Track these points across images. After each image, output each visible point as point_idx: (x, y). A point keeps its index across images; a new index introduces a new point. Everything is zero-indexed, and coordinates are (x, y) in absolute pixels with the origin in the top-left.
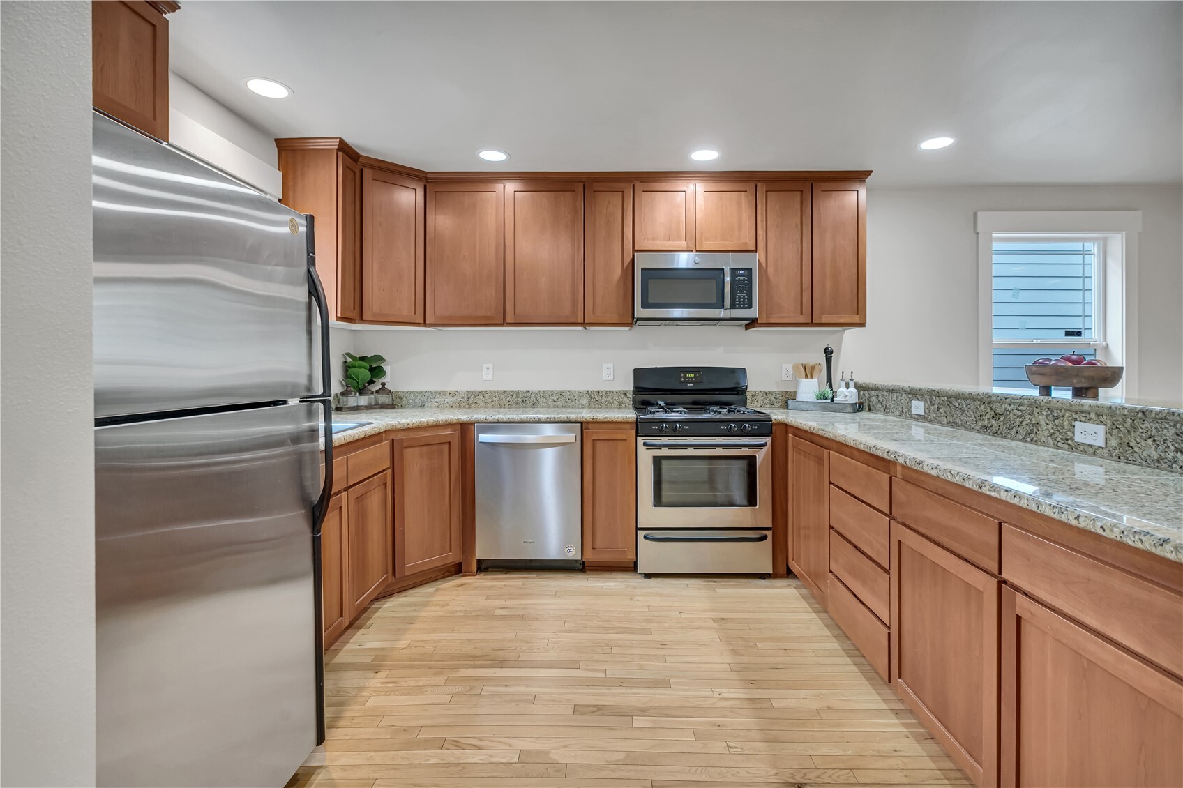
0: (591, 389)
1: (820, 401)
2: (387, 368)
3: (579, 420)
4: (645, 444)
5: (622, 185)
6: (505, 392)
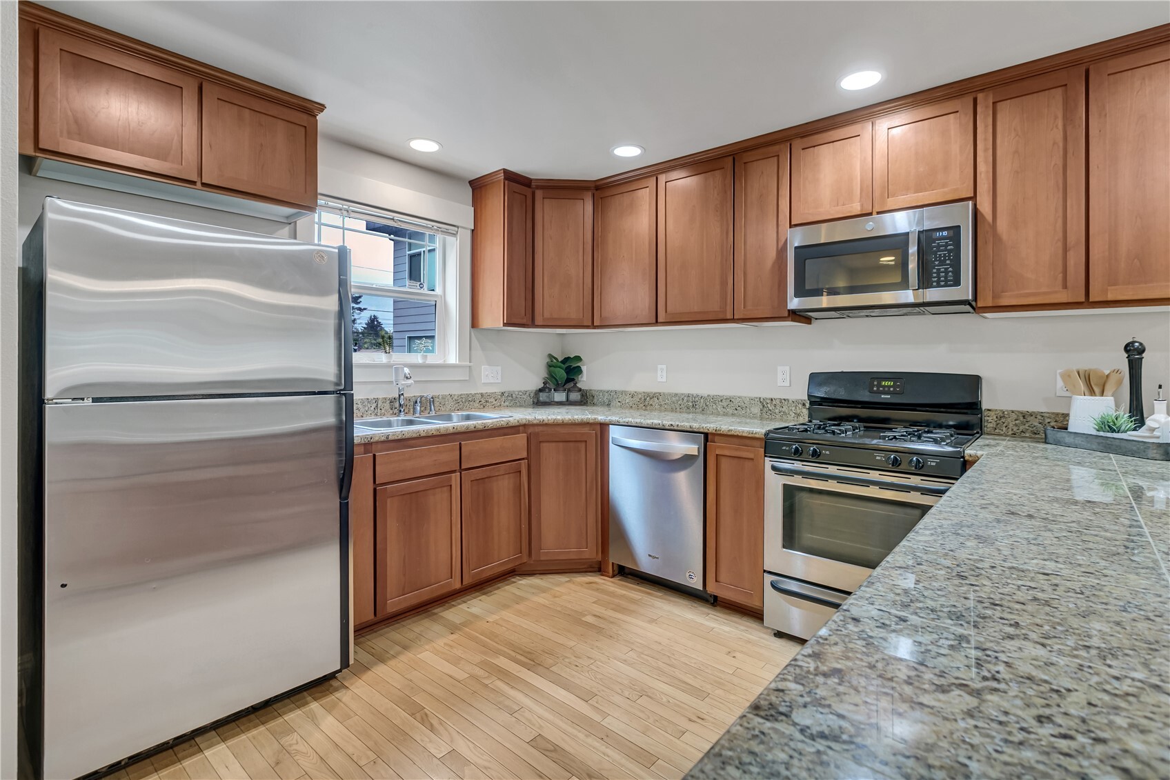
0: (763, 395)
1: (1102, 434)
2: (584, 368)
3: (701, 430)
4: (774, 468)
5: (776, 148)
6: (676, 395)
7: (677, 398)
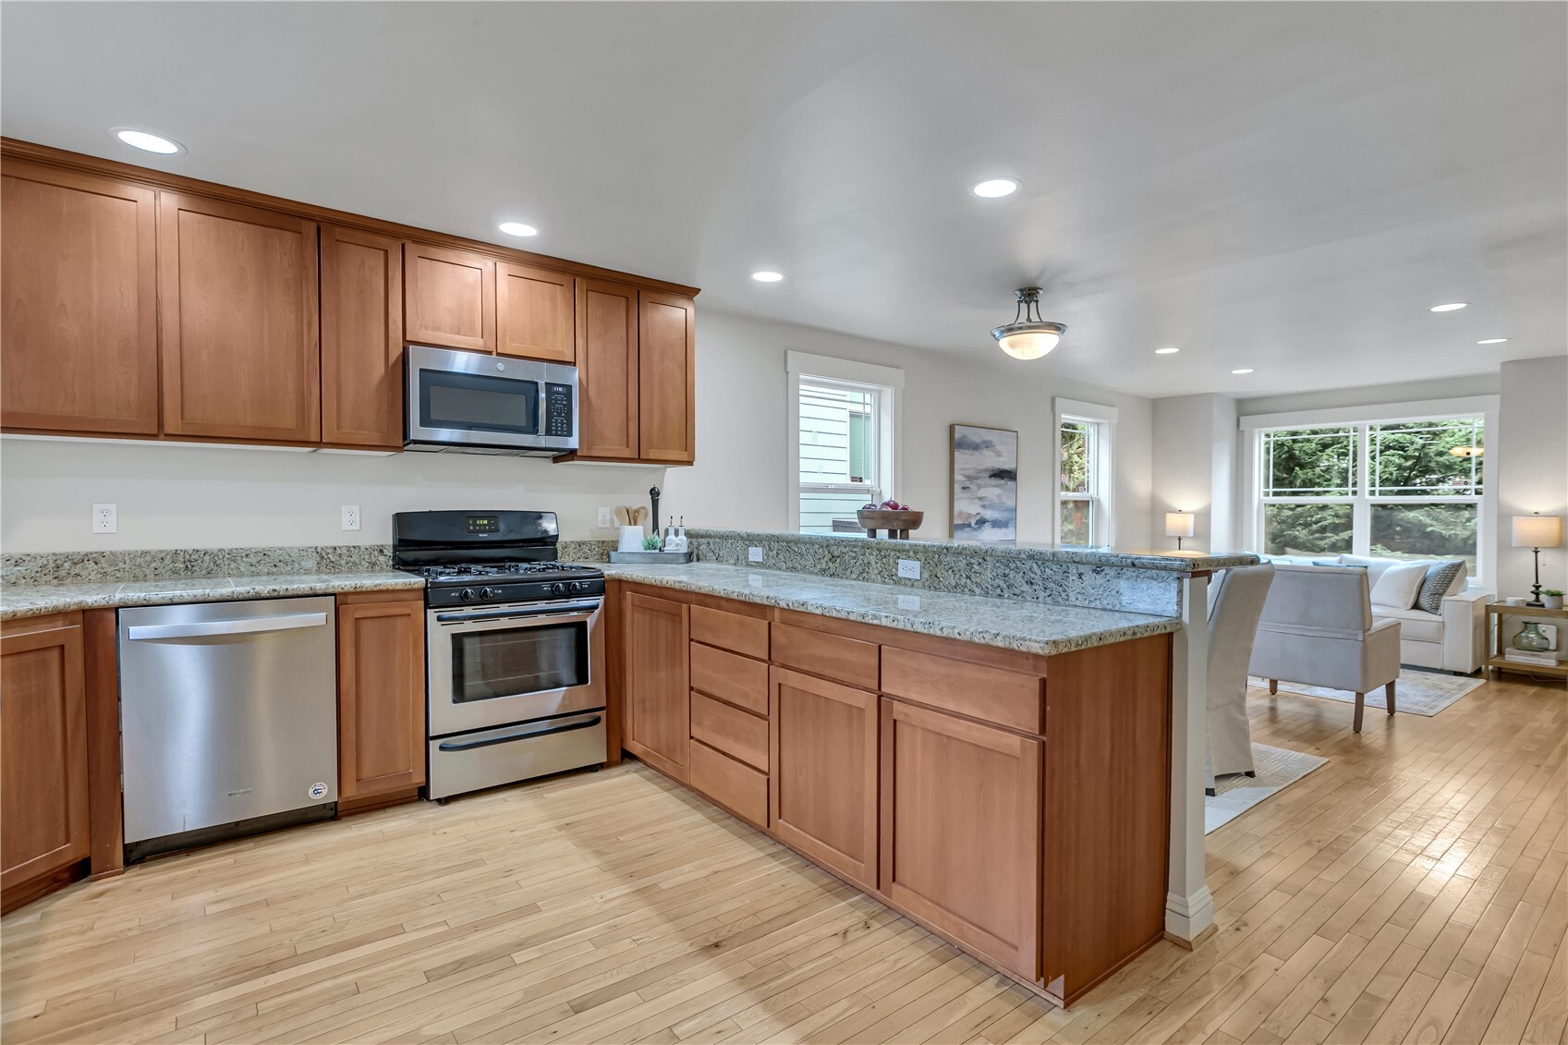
0: (320, 544)
1: (648, 551)
3: (331, 591)
4: (439, 619)
5: (383, 241)
7: (148, 558)
